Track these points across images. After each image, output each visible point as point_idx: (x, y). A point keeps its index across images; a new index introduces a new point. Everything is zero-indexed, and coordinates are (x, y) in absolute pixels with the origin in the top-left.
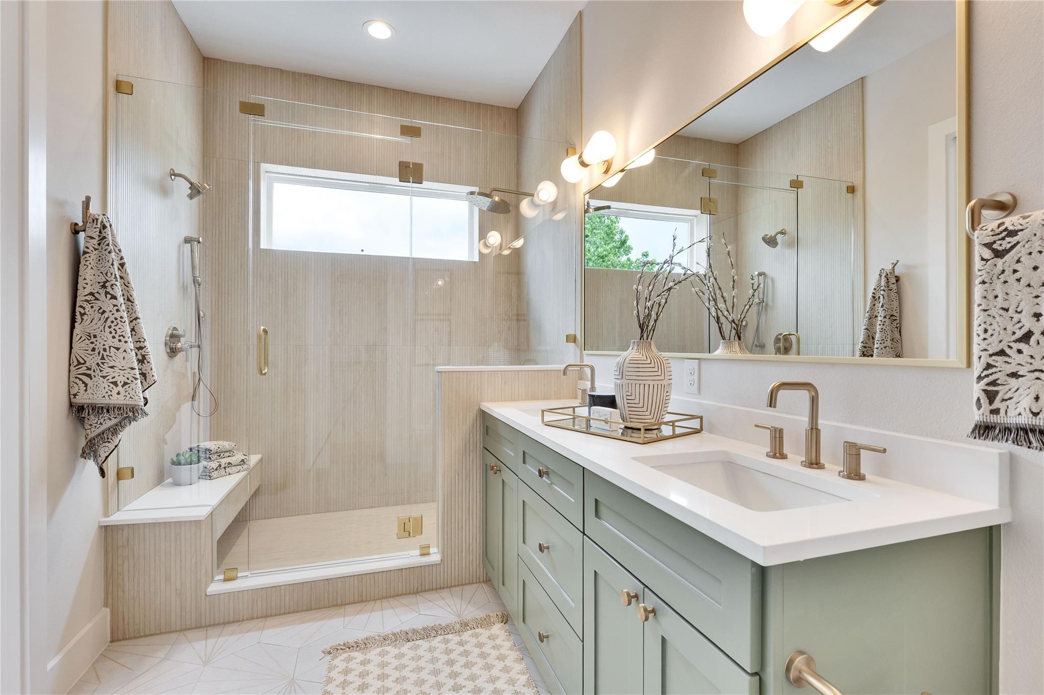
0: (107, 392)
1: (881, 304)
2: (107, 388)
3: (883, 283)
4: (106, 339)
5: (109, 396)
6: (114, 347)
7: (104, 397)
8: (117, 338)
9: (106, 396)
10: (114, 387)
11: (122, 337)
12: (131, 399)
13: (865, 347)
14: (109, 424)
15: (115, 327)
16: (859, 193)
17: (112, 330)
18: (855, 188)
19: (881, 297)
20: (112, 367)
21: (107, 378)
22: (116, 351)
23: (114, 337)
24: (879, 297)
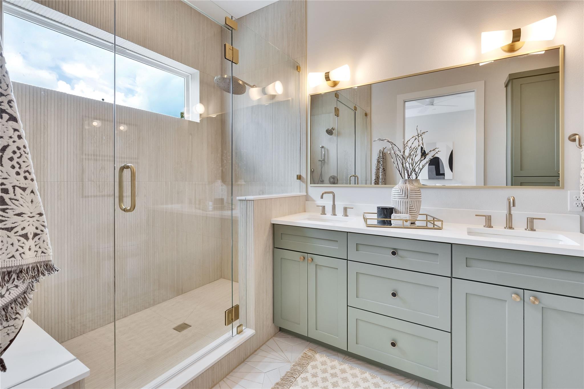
0: (17, 250)
1: (381, 164)
2: (17, 245)
3: (381, 155)
4: (6, 176)
5: (20, 254)
6: (20, 187)
7: (13, 256)
8: (22, 174)
9: (17, 254)
10: (25, 241)
11: (27, 173)
12: (43, 254)
13: (376, 182)
14: (15, 293)
15: (18, 160)
16: (369, 116)
17: (14, 163)
18: (367, 114)
19: (381, 161)
20: (19, 215)
21: (15, 230)
22: (21, 191)
23: (18, 173)
24: (380, 161)
